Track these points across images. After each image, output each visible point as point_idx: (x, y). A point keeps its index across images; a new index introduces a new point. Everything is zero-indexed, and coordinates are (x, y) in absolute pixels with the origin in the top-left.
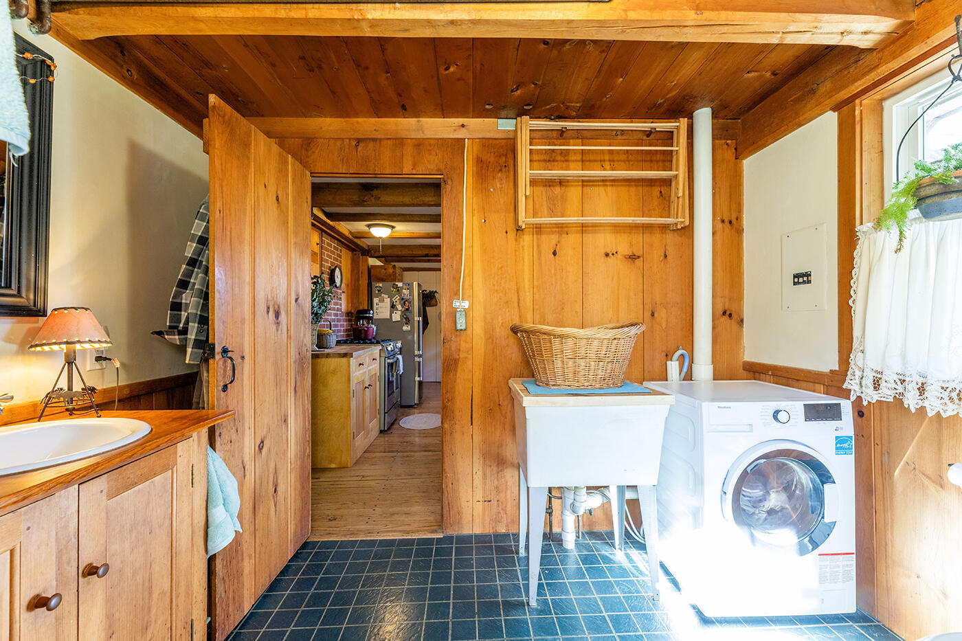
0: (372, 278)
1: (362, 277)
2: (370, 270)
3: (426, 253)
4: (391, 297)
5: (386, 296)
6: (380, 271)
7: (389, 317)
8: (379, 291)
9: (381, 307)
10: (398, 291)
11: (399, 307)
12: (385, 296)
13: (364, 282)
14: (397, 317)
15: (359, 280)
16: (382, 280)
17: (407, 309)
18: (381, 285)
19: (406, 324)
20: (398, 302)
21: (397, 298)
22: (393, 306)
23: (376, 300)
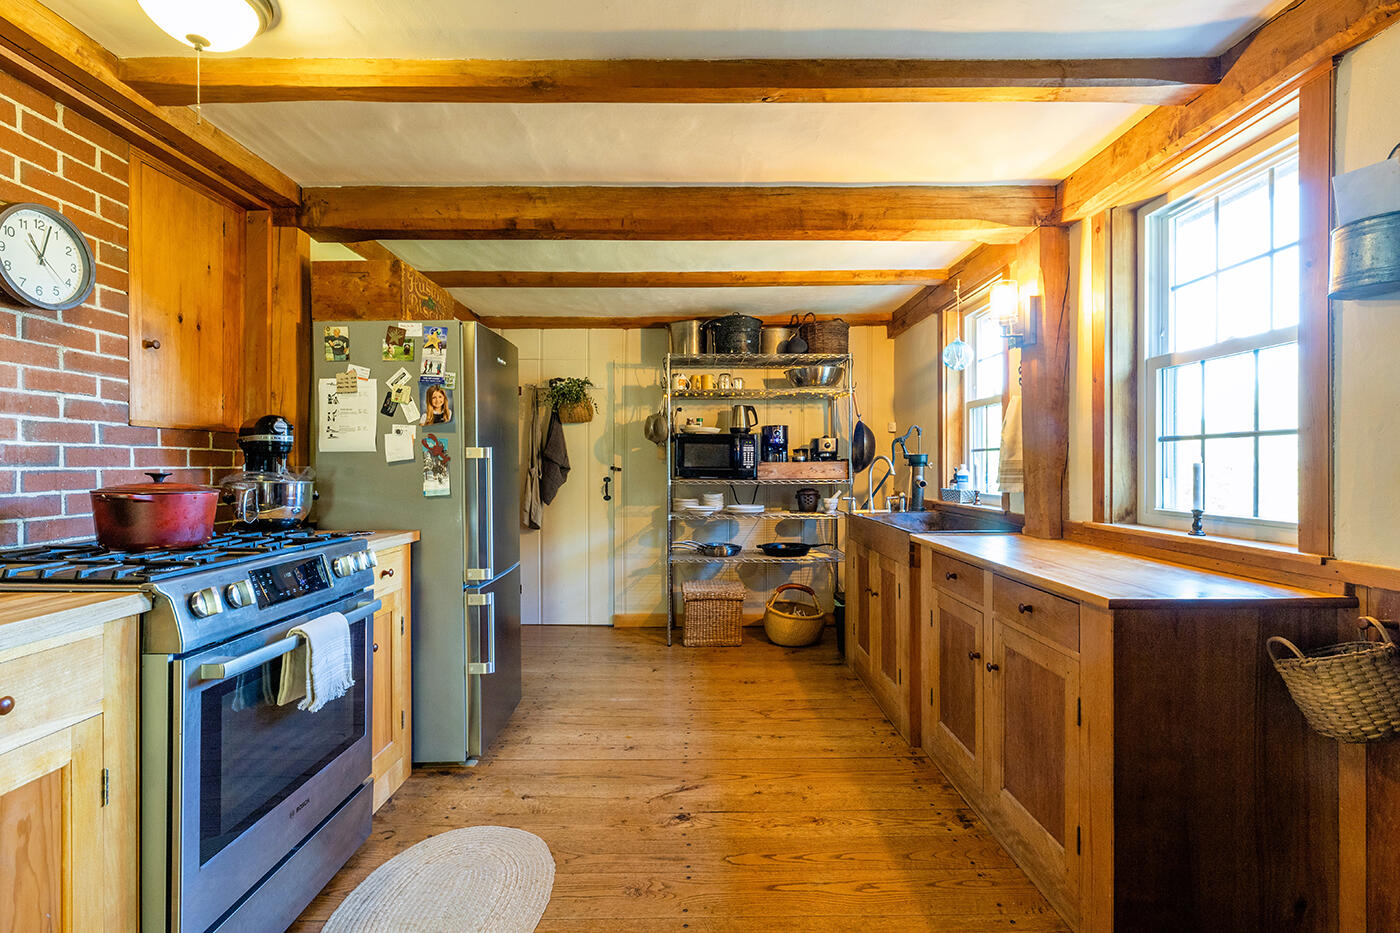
0: (316, 307)
1: (275, 302)
2: (307, 273)
3: (510, 215)
4: (380, 374)
5: (362, 371)
6: (344, 285)
7: (370, 446)
8: (339, 351)
9: (346, 411)
10: (407, 351)
11: (411, 411)
12: (358, 369)
13: (284, 319)
14: (401, 445)
15: (262, 310)
16: (350, 313)
17: (438, 419)
18: (344, 331)
19: (437, 470)
20: (407, 391)
21: (402, 382)
22: (388, 408)
23: (325, 387)
